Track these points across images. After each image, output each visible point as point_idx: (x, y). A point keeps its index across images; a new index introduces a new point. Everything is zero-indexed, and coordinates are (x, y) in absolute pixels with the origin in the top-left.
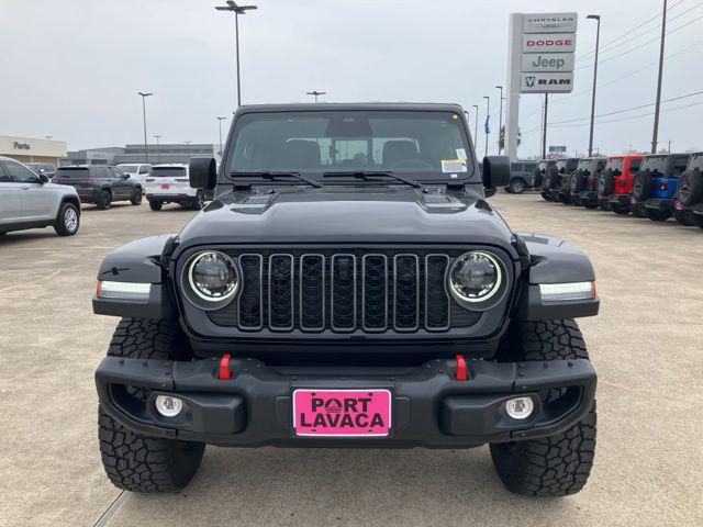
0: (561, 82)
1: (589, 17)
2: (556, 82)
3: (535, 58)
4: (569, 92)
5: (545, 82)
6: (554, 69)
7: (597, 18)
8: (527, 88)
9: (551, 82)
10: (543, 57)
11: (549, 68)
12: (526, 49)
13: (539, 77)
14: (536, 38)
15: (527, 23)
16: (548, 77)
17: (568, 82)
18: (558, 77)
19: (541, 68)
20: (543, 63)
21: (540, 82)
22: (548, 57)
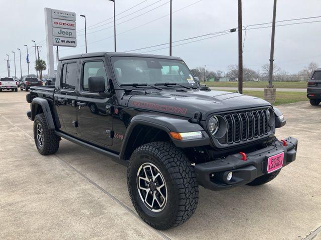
0: (72, 42)
1: (81, 16)
2: (69, 42)
3: (59, 30)
4: (75, 47)
5: (64, 41)
6: (68, 36)
7: (85, 16)
8: (56, 44)
9: (67, 42)
10: (63, 30)
11: (65, 35)
12: (54, 25)
13: (61, 39)
14: (59, 21)
15: (53, 14)
16: (66, 40)
17: (74, 42)
18: (70, 40)
19: (62, 35)
20: (63, 33)
21: (62, 41)
22: (65, 30)
